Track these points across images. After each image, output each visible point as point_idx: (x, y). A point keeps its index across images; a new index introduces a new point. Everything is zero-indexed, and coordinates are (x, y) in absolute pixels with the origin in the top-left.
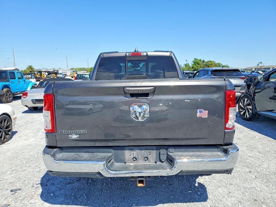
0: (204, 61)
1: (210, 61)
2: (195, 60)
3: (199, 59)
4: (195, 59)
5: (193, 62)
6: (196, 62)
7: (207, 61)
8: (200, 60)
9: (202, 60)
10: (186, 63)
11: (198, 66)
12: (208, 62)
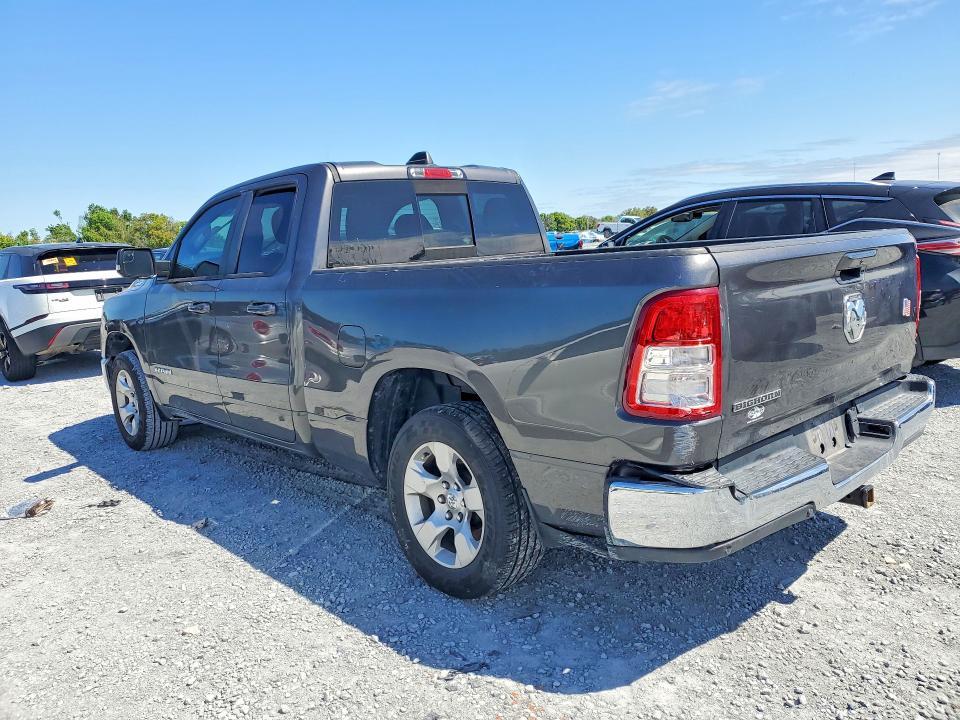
0: (126, 217)
1: (152, 217)
2: (93, 212)
3: (108, 207)
4: (93, 209)
5: (86, 218)
6: (97, 220)
7: (138, 216)
8: (114, 212)
9: (120, 212)
10: (55, 222)
11: (110, 233)
12: (144, 219)
